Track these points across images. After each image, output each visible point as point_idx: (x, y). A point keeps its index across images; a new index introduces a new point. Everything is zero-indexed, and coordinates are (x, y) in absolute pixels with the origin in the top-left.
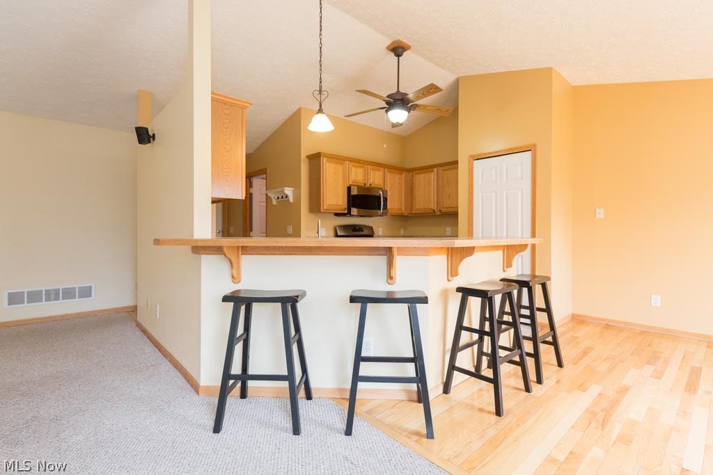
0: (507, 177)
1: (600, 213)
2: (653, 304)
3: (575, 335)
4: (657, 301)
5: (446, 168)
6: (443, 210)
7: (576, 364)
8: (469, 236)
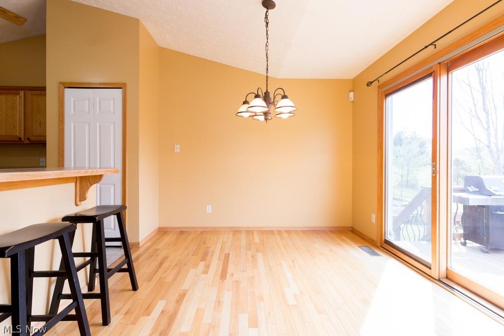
0: (100, 110)
1: (177, 148)
2: (207, 212)
3: (157, 248)
4: (209, 209)
5: (35, 92)
6: (33, 139)
7: (149, 281)
8: (59, 166)
